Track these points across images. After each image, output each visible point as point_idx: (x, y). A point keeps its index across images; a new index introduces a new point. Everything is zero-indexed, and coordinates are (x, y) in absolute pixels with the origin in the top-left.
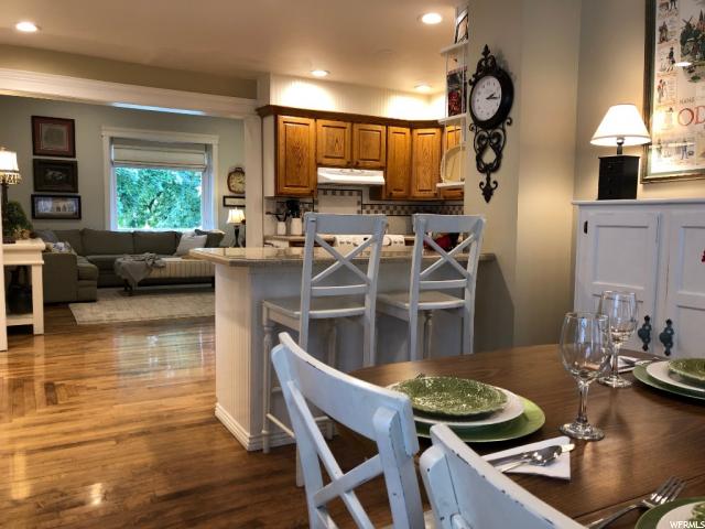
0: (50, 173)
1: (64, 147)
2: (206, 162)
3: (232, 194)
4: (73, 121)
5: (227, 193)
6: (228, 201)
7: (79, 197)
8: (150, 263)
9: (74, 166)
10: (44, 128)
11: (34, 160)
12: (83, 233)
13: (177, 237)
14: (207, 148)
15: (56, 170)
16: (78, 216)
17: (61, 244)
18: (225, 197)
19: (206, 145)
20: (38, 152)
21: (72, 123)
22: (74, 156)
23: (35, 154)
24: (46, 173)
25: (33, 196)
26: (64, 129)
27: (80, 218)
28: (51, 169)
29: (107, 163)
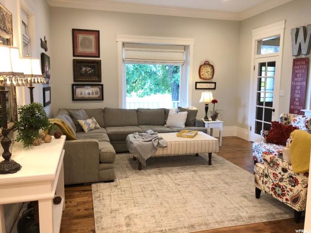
0: (84, 69)
1: (93, 50)
2: (184, 58)
3: (202, 81)
4: (98, 32)
5: (199, 80)
6: (199, 86)
7: (102, 85)
8: (156, 144)
9: (98, 63)
10: (80, 37)
11: (74, 60)
12: (104, 111)
13: (165, 112)
14: (186, 48)
15: (89, 67)
16: (101, 98)
17: (89, 121)
18: (196, 83)
19: (185, 46)
20: (76, 54)
21: (97, 33)
22: (99, 56)
23: (74, 55)
24: (81, 68)
25: (73, 85)
26: (92, 37)
27: (102, 99)
28: (85, 66)
29: (120, 61)
